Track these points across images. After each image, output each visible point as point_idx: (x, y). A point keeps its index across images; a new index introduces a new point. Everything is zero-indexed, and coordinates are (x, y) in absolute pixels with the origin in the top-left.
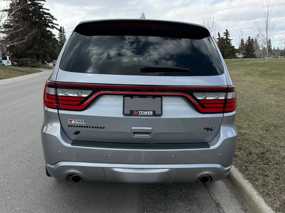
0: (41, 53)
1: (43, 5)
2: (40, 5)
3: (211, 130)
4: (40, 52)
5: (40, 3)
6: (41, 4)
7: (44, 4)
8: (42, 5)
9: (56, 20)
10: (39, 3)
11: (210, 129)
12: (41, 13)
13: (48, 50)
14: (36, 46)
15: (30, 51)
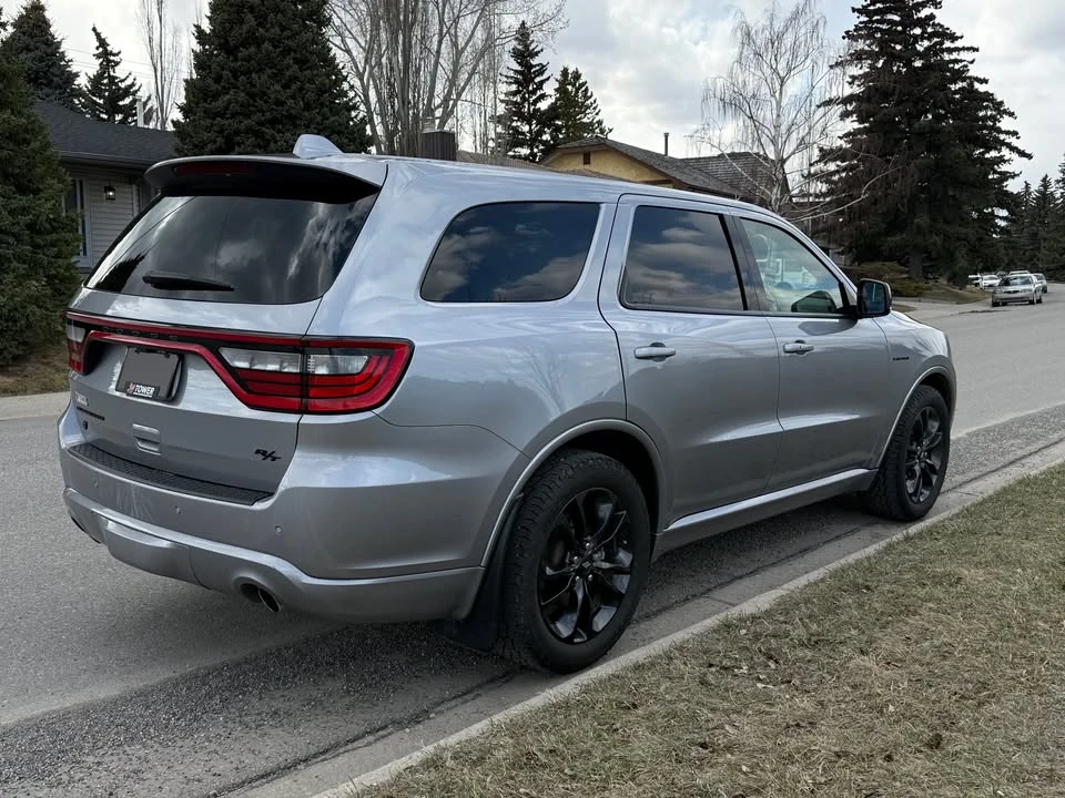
0: (935, 244)
1: (970, 67)
2: (957, 67)
3: (274, 459)
4: (932, 241)
5: (959, 58)
6: (961, 65)
7: (972, 62)
8: (966, 66)
9: (1011, 114)
10: (956, 61)
11: (270, 455)
12: (957, 96)
13: (965, 231)
14: (923, 220)
15: (898, 238)
